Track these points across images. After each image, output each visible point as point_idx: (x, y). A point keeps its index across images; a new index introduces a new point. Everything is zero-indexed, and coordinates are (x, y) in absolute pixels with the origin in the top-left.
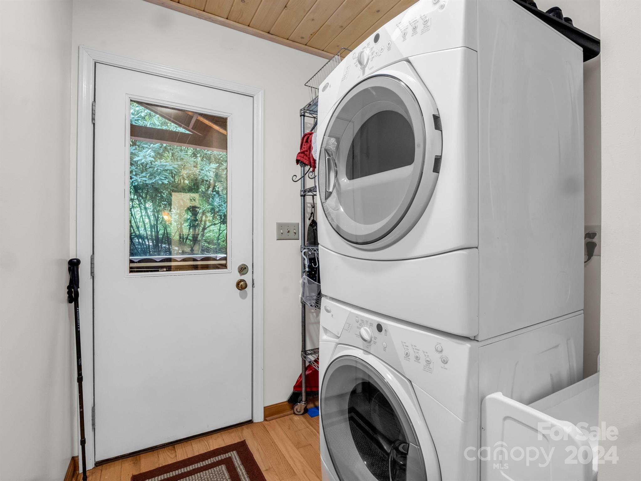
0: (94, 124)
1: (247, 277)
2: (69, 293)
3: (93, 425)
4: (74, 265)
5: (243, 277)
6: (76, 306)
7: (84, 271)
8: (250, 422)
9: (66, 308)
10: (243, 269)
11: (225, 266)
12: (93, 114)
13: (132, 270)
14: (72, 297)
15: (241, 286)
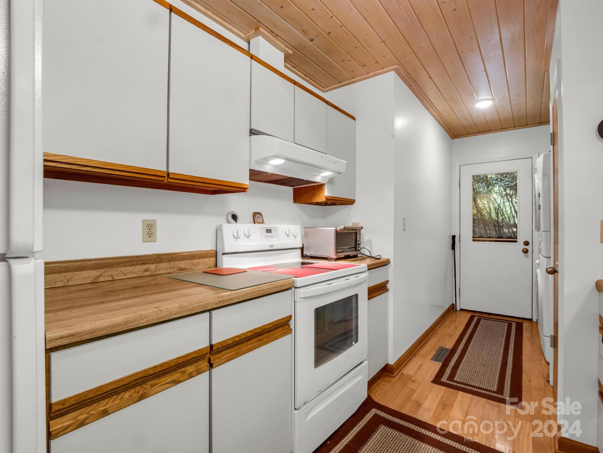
0: (460, 188)
1: (529, 247)
2: (452, 246)
3: (460, 294)
4: (454, 237)
5: (526, 247)
6: (454, 251)
7: (457, 239)
8: (531, 320)
9: (451, 251)
10: (526, 243)
11: (516, 242)
12: (460, 184)
13: (474, 240)
14: (453, 248)
15: (526, 251)
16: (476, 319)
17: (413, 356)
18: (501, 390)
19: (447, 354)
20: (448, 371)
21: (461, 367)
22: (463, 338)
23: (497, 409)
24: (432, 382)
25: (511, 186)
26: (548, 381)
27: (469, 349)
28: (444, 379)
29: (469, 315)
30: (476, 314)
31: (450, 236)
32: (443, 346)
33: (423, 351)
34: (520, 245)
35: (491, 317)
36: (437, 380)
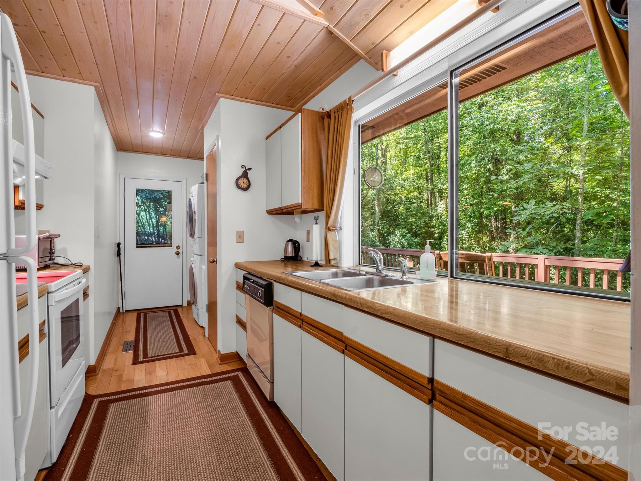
0: (124, 199)
1: (180, 250)
4: (119, 244)
5: (178, 250)
6: (120, 257)
7: (122, 246)
8: (182, 306)
9: (117, 258)
10: (178, 247)
11: (171, 246)
12: (124, 196)
13: (137, 247)
14: (119, 254)
15: (178, 254)
16: (142, 315)
17: (105, 355)
18: (181, 349)
19: (133, 344)
20: (141, 353)
21: (148, 348)
22: (140, 330)
23: (183, 360)
24: (132, 365)
25: (150, 199)
26: (205, 336)
27: (148, 335)
28: (141, 359)
29: (135, 314)
30: (141, 311)
31: (115, 243)
32: (127, 340)
33: (111, 349)
34: (174, 249)
35: (153, 310)
36: (136, 362)
